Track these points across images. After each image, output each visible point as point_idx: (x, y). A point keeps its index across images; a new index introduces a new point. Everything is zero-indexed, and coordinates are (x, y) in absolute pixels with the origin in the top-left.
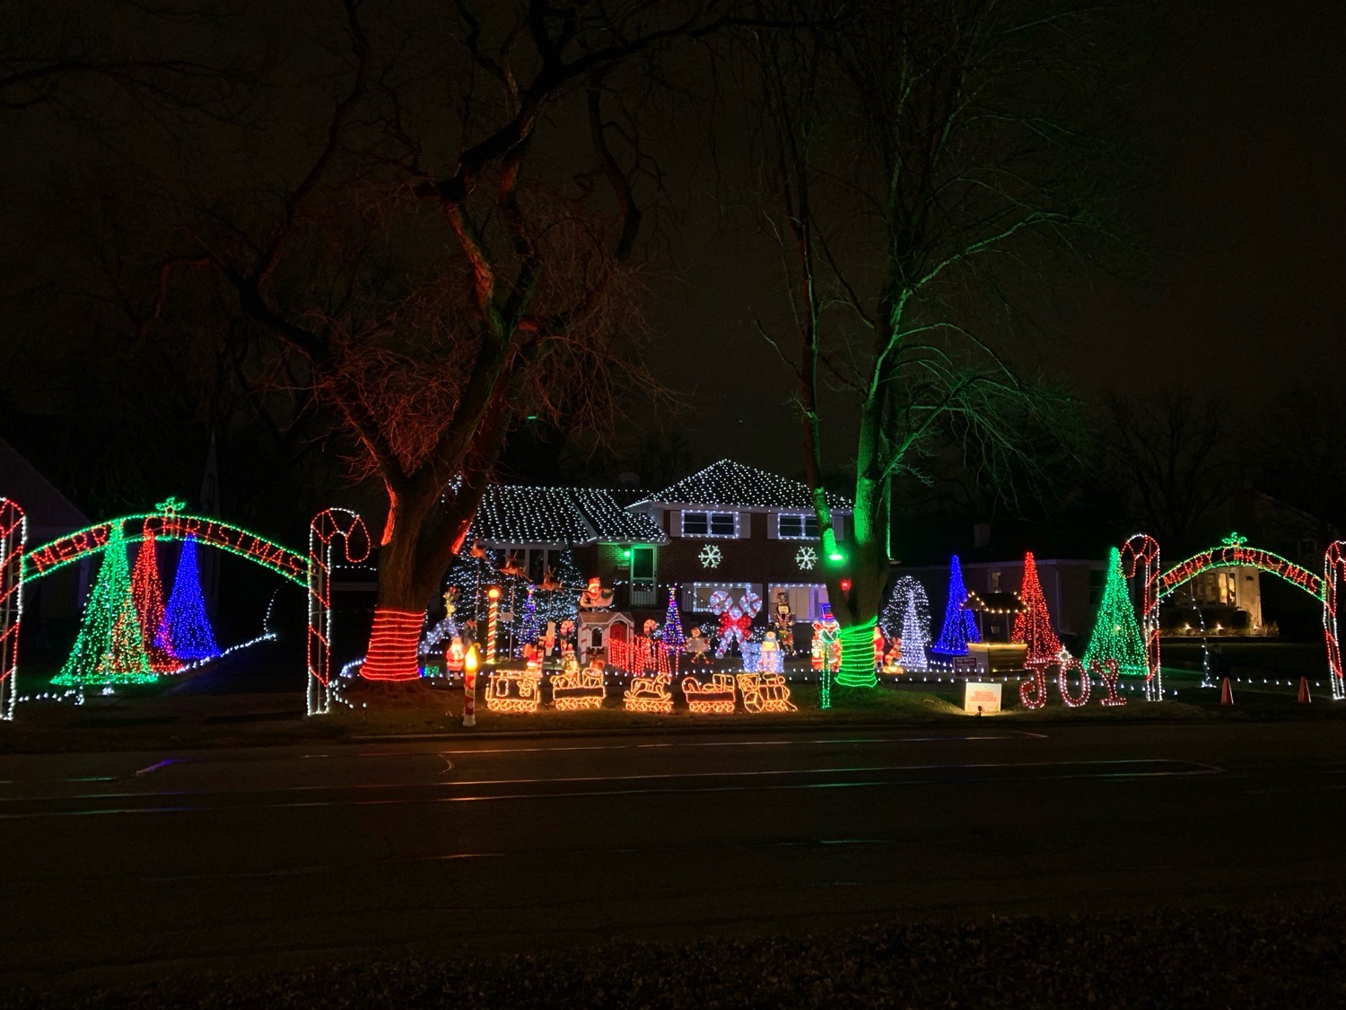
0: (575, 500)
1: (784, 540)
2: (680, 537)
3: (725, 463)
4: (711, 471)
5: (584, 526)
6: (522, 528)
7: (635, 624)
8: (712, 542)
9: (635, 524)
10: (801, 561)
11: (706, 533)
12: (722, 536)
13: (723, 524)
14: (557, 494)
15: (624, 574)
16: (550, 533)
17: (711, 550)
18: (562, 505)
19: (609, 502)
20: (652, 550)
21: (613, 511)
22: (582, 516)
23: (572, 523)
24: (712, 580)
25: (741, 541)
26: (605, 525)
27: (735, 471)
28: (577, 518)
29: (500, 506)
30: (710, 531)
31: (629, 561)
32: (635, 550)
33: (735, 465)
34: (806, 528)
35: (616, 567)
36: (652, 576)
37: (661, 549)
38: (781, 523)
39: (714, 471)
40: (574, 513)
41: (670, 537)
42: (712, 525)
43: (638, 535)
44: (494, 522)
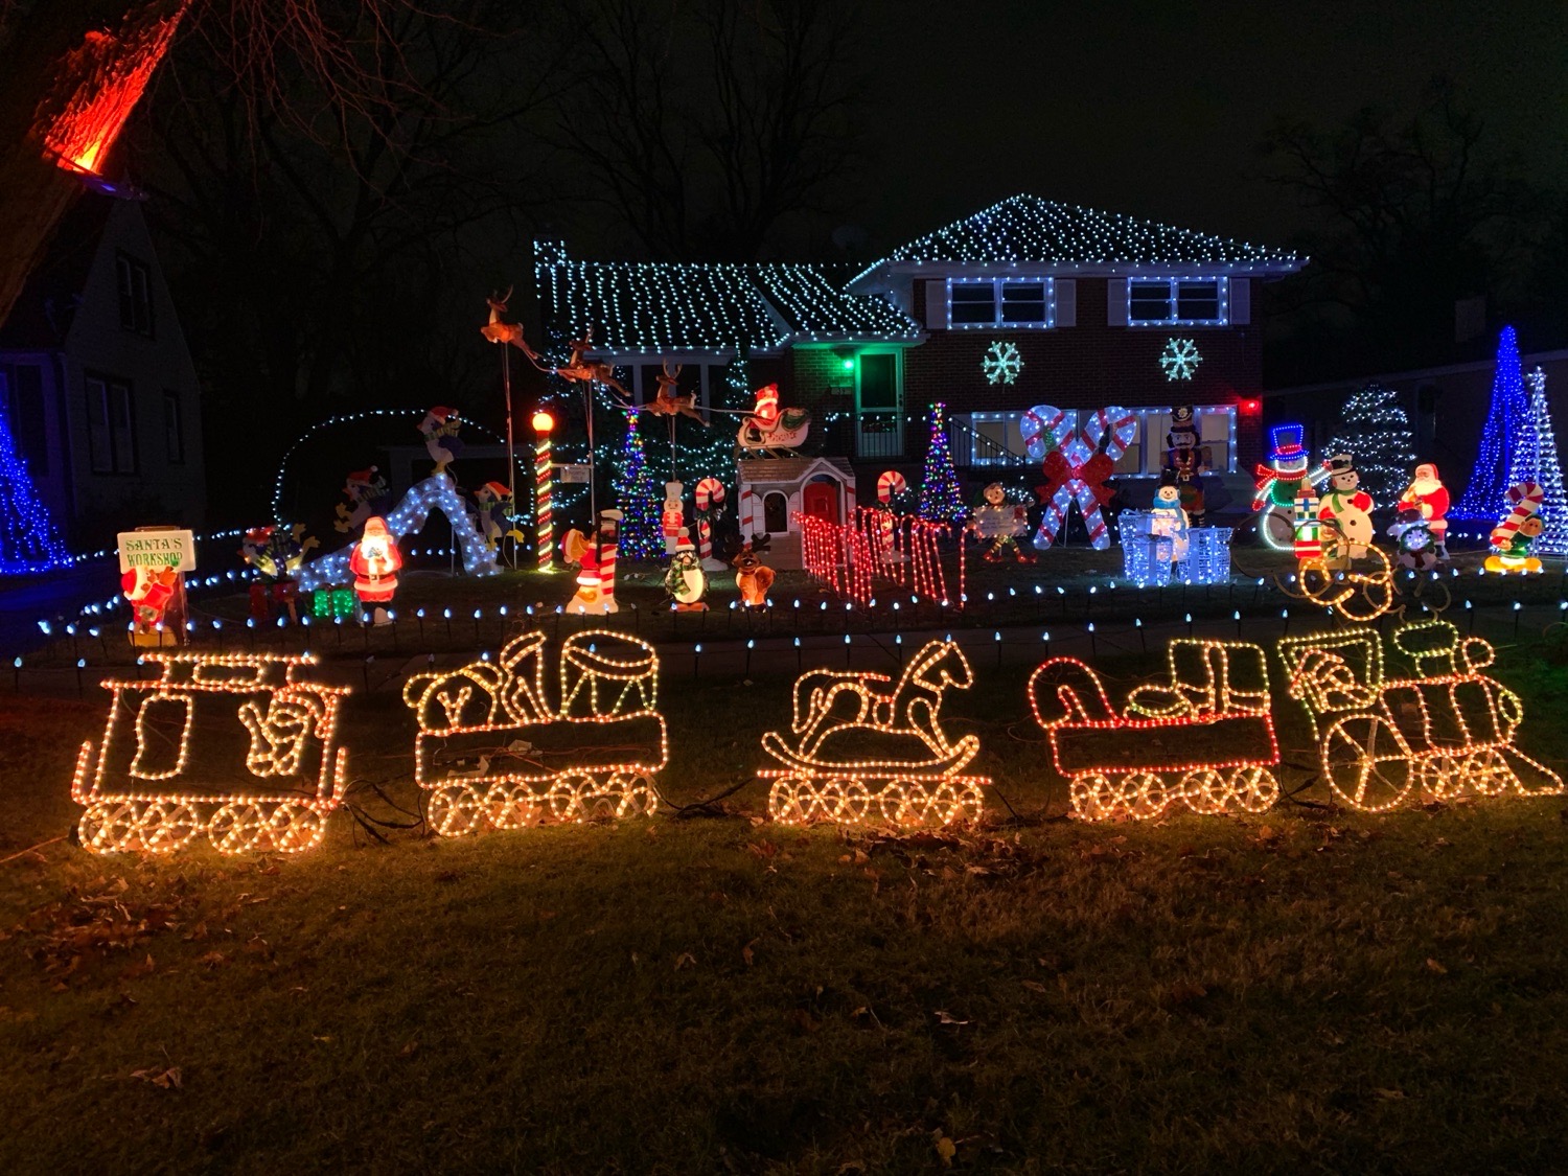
0: (756, 281)
1: (1139, 327)
2: (946, 330)
3: (1021, 200)
4: (997, 213)
5: (770, 321)
6: (661, 329)
7: (857, 483)
8: (1006, 336)
9: (861, 312)
10: (1171, 366)
11: (993, 319)
12: (1023, 324)
13: (1026, 303)
14: (727, 275)
15: (845, 400)
16: (711, 335)
17: (1004, 350)
18: (735, 290)
19: (814, 281)
20: (893, 356)
21: (822, 294)
22: (769, 306)
23: (750, 318)
24: (1004, 408)
25: (1058, 331)
26: (806, 316)
27: (1041, 214)
28: (760, 310)
29: (625, 298)
30: (1000, 316)
31: (853, 378)
32: (864, 358)
33: (1040, 202)
34: (1180, 304)
35: (830, 389)
36: (895, 405)
37: (910, 354)
38: (1133, 298)
39: (1003, 214)
40: (756, 303)
41: (924, 329)
42: (1005, 306)
43: (866, 327)
44: (612, 321)
